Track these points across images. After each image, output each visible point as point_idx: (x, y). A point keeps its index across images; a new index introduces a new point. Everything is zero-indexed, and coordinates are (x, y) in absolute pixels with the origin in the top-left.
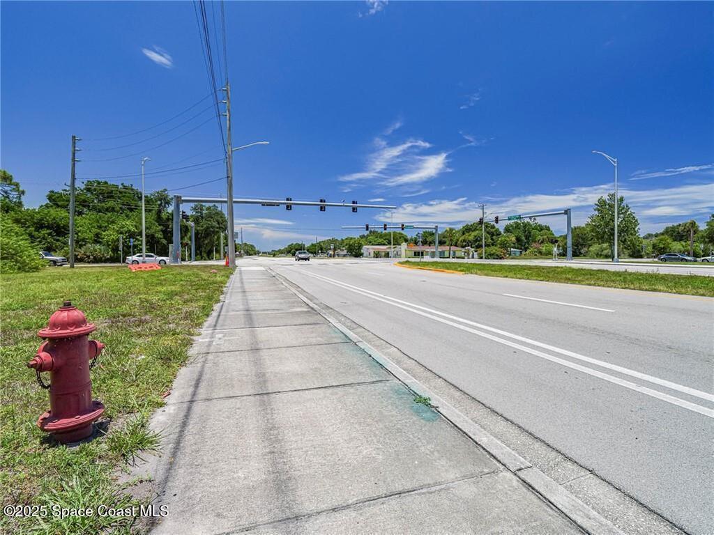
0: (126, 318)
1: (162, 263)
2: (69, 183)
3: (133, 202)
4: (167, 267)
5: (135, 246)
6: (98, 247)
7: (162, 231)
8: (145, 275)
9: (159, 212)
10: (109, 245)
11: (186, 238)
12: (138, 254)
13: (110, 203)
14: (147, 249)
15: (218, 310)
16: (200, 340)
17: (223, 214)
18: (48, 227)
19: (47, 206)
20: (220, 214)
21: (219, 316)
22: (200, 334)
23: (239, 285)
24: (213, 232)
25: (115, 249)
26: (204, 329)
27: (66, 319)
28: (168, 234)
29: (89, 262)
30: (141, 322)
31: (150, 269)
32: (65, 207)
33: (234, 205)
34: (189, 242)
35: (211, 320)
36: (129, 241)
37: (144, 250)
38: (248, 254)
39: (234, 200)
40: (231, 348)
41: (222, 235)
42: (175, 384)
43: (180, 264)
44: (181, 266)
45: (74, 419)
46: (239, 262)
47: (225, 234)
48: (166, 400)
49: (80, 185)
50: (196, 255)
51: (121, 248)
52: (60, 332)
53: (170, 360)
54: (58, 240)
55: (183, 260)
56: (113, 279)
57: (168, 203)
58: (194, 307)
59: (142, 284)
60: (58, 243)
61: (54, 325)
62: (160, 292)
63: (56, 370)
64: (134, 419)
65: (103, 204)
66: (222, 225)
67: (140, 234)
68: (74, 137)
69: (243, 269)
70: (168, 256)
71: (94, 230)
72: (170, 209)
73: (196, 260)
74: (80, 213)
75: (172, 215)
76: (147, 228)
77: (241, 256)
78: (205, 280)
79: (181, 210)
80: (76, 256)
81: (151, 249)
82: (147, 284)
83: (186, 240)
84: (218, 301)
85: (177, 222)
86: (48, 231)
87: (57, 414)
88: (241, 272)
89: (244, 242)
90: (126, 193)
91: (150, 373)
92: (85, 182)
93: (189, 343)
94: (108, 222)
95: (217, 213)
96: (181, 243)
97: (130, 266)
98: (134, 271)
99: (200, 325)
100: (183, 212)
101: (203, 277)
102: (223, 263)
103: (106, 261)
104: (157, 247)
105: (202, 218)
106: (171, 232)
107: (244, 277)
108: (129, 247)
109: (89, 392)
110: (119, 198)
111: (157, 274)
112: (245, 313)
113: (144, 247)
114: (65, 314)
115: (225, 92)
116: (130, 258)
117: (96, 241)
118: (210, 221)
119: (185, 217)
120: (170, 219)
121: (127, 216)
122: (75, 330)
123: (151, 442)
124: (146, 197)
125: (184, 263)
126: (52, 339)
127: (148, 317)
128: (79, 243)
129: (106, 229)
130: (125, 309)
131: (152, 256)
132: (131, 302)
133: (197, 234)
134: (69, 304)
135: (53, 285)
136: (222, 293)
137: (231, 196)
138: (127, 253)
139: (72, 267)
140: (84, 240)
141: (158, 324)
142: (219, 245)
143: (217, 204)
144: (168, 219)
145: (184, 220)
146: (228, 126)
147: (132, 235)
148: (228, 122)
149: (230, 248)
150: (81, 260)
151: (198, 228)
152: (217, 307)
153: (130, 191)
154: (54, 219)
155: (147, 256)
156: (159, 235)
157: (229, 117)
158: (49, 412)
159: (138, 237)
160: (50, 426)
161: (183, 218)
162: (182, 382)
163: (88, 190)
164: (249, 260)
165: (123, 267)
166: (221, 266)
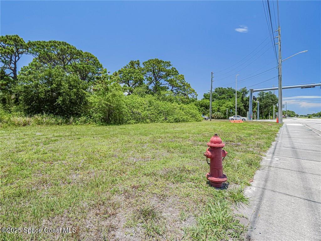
0: (231, 142)
1: (244, 120)
2: (210, 90)
3: (232, 94)
4: (246, 122)
5: (232, 113)
6: (219, 113)
7: (244, 106)
8: (237, 125)
9: (243, 97)
10: (222, 112)
11: (255, 109)
12: (234, 116)
13: (223, 96)
14: (237, 114)
15: (275, 145)
16: (266, 159)
17: (275, 96)
18: (204, 107)
19: (203, 99)
20: (273, 96)
21: (275, 148)
22: (265, 156)
23: (286, 133)
24: (269, 105)
25: (225, 114)
26: (267, 154)
27: (216, 140)
28: (246, 107)
29: (216, 119)
30: (238, 145)
31: (238, 122)
32: (209, 99)
33: (282, 90)
34: (256, 110)
35: (271, 150)
36: (230, 111)
37: (236, 114)
38: (289, 116)
39: (283, 87)
40: (285, 167)
41: (274, 106)
42: (255, 177)
43: (252, 121)
44: (253, 122)
45: (217, 179)
46: (284, 120)
47: (276, 106)
48: (251, 183)
49: (213, 90)
50: (260, 117)
51: (227, 113)
52: (214, 145)
53: (252, 165)
54: (206, 111)
55: (253, 119)
56: (225, 126)
57: (246, 93)
58: (262, 142)
59: (236, 129)
60: (206, 112)
61: (212, 142)
62: (244, 133)
63: (212, 159)
64: (239, 187)
65: (221, 96)
66: (275, 101)
67: (235, 107)
68: (212, 73)
69: (288, 124)
70: (246, 117)
71: (217, 107)
72: (248, 95)
73: (259, 119)
74: (213, 101)
75: (249, 98)
76: (237, 105)
77: (285, 117)
78: (265, 129)
79: (253, 96)
80: (212, 116)
81: (239, 114)
82: (238, 129)
83: (255, 110)
84: (274, 141)
85: (251, 101)
86: (204, 108)
87: (211, 175)
88: (286, 126)
89: (287, 110)
90: (229, 91)
91: (243, 169)
92: (215, 89)
93: (261, 159)
94: (222, 103)
95: (271, 96)
96: (253, 111)
97: (231, 121)
98: (232, 123)
99: (265, 151)
100: (254, 97)
101: (265, 128)
102: (275, 121)
103: (222, 118)
104: (241, 113)
105: (263, 98)
106: (248, 107)
107: (290, 129)
108: (230, 113)
109: (222, 170)
110: (227, 93)
111: (242, 125)
112: (292, 149)
113: (236, 113)
114: (215, 138)
115: (278, 32)
116: (230, 117)
117: (218, 111)
118: (268, 99)
119: (255, 99)
120: (248, 100)
121: (229, 100)
122: (219, 145)
123: (246, 200)
124: (237, 91)
125: (254, 120)
126: (211, 147)
127: (240, 143)
128: (213, 112)
129: (222, 106)
130: (231, 139)
131: (240, 117)
132: (232, 136)
133: (260, 106)
134: (216, 135)
135: (206, 127)
136: (276, 136)
137: (281, 86)
138: (229, 116)
139: (211, 120)
140: (214, 110)
141: (245, 147)
142: (272, 111)
143: (271, 91)
144: (246, 100)
145: (254, 100)
146: (279, 49)
147: (231, 108)
148: (279, 47)
149: (280, 114)
150: (213, 118)
151: (261, 103)
152: (274, 143)
153: (230, 90)
154: (205, 103)
155: (237, 117)
156: (242, 108)
157: (280, 44)
158: (209, 173)
159: (233, 109)
160: (210, 178)
161: (254, 99)
162: (258, 177)
163: (216, 91)
164: (291, 119)
165: (228, 121)
166: (274, 122)
